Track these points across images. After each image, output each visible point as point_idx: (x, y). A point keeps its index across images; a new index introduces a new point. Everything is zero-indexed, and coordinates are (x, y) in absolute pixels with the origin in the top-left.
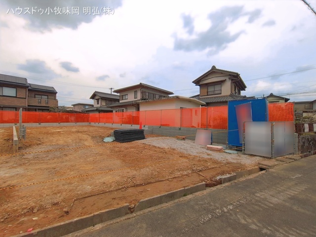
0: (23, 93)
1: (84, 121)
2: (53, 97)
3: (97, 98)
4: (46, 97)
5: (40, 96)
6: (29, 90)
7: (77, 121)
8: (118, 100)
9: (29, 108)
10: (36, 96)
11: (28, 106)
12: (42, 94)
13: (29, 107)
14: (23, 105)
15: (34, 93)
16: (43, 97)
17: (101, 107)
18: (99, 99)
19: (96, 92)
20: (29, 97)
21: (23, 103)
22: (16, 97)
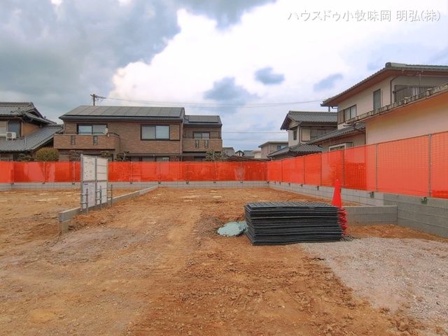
0: (177, 132)
2: (216, 135)
3: (293, 125)
4: (207, 135)
5: (199, 135)
6: (185, 126)
9: (185, 157)
10: (195, 135)
11: (184, 152)
12: (202, 130)
13: (185, 155)
14: (177, 151)
15: (191, 131)
16: (204, 135)
17: (300, 145)
18: (296, 128)
19: (291, 113)
20: (183, 137)
21: (176, 149)
22: (169, 140)
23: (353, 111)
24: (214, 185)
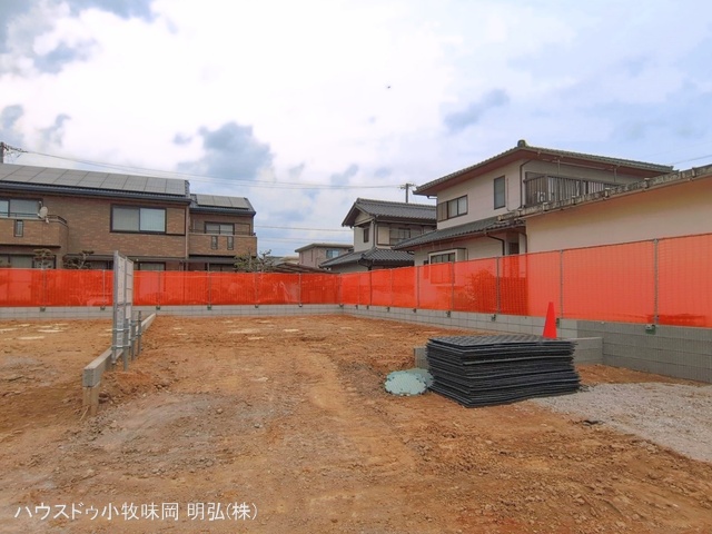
0: (180, 220)
1: (324, 301)
2: (245, 228)
3: (363, 219)
4: (230, 228)
5: (216, 228)
6: (192, 212)
7: (305, 299)
8: (432, 224)
9: (195, 263)
10: (209, 228)
11: (190, 256)
12: (221, 219)
13: (193, 260)
14: (178, 254)
15: (202, 221)
16: (223, 228)
17: (375, 251)
18: (368, 224)
19: (359, 201)
20: (191, 230)
21: (178, 250)
22: (164, 234)
23: (463, 204)
24: (257, 311)
